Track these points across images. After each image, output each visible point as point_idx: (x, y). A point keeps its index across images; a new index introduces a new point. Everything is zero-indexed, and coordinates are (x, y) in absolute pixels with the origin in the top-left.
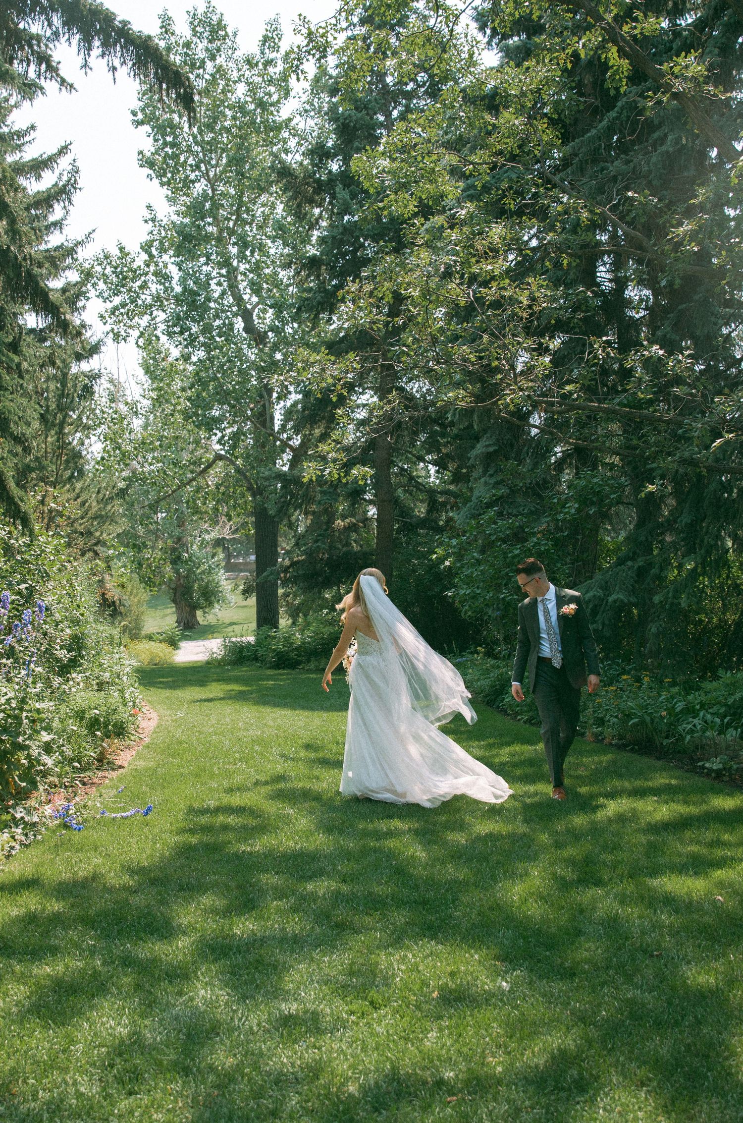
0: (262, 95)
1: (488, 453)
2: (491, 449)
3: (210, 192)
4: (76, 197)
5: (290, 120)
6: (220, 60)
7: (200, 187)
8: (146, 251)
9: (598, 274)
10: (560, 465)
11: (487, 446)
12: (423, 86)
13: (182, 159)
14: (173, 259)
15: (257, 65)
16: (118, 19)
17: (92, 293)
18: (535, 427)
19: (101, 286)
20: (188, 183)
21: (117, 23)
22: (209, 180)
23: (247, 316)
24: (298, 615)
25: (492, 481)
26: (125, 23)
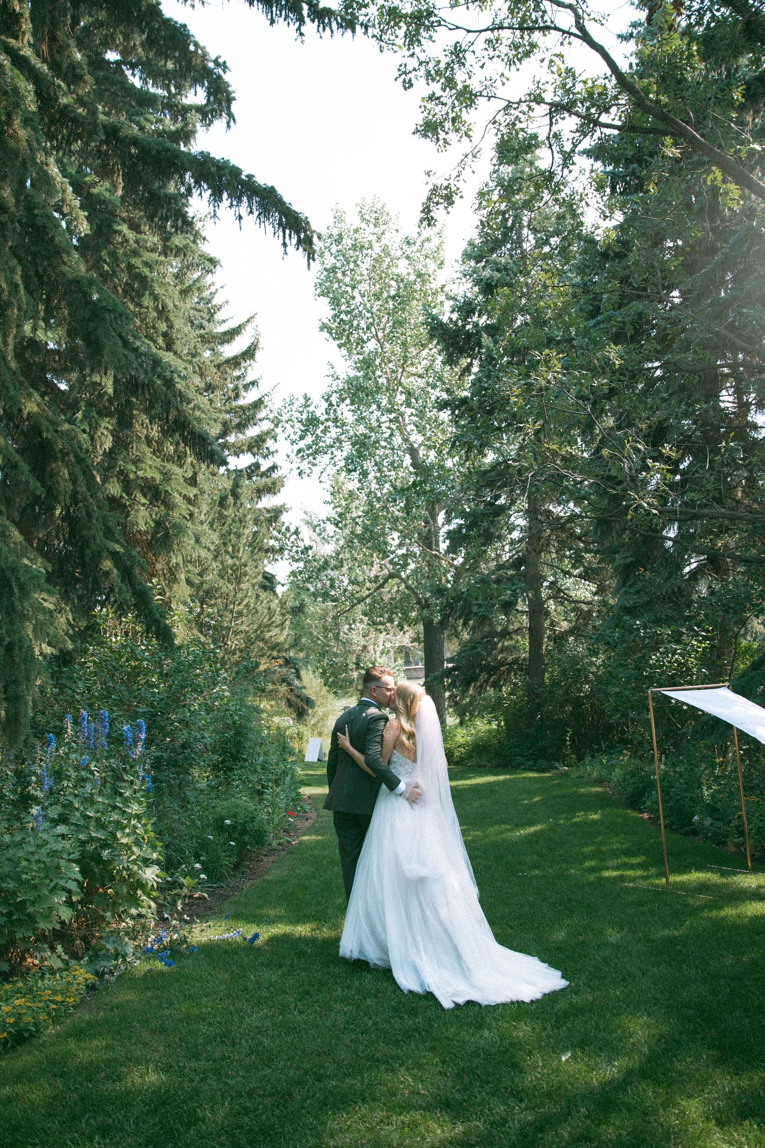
0: (421, 267)
1: (626, 565)
2: (628, 560)
3: (379, 350)
4: (258, 355)
5: (444, 286)
6: (385, 241)
7: (372, 345)
8: (327, 400)
9: (721, 398)
10: (694, 574)
11: (625, 558)
12: (556, 249)
13: (355, 323)
14: (349, 407)
15: (414, 243)
16: (244, 173)
17: (281, 437)
18: (670, 539)
19: (289, 430)
20: (361, 342)
21: (243, 177)
22: (379, 341)
23: (413, 452)
24: (465, 714)
25: (632, 590)
26: (250, 177)
